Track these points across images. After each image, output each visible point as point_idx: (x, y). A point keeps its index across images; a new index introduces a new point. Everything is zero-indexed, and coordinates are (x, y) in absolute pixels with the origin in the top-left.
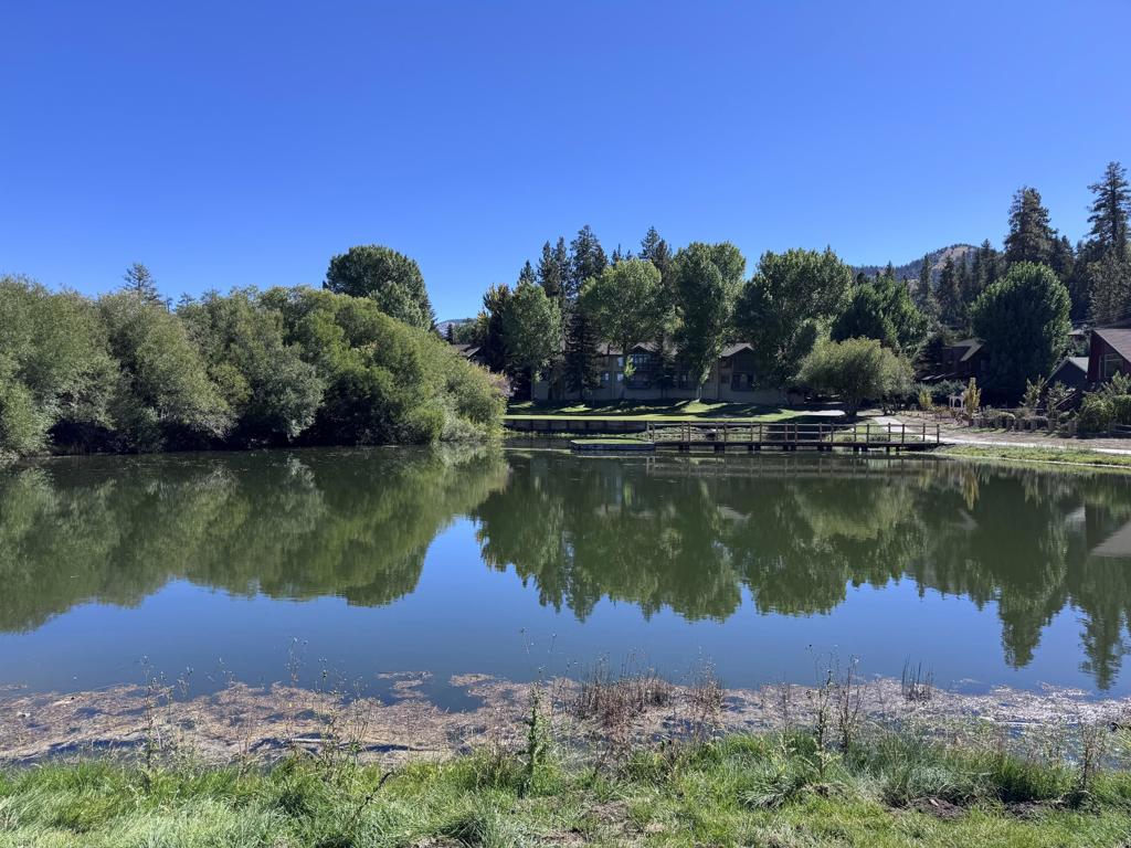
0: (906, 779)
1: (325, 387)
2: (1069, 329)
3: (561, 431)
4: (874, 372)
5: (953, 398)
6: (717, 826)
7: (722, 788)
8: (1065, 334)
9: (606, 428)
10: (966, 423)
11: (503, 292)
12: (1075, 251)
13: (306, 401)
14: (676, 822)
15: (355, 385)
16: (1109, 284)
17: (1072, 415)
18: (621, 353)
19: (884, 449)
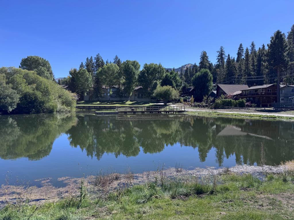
0: (176, 192)
1: (20, 97)
2: (213, 84)
3: (92, 109)
4: (170, 94)
5: (188, 100)
6: (130, 209)
7: (132, 200)
8: (212, 85)
9: (105, 108)
10: (191, 106)
11: (75, 71)
12: (214, 66)
13: (13, 101)
14: (120, 210)
15: (29, 96)
16: (221, 74)
17: (213, 104)
18: (109, 88)
19: (173, 112)
